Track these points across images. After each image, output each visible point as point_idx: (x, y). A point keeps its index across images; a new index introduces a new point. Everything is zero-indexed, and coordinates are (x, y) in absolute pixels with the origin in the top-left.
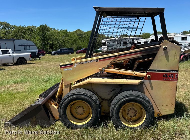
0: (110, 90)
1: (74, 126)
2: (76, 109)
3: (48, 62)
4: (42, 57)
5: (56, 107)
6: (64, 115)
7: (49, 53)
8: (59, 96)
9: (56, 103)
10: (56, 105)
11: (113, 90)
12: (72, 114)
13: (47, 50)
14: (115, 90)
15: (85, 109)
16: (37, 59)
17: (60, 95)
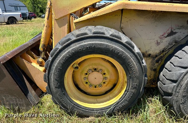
0: (164, 34)
1: (83, 111)
2: (86, 74)
3: (39, 23)
4: (33, 19)
5: (42, 69)
6: (58, 88)
7: (40, 16)
8: (46, 46)
9: (40, 60)
10: (41, 65)
11: (171, 33)
12: (77, 86)
13: (37, 13)
14: (175, 33)
15: (107, 76)
16: (28, 20)
17: (47, 43)
